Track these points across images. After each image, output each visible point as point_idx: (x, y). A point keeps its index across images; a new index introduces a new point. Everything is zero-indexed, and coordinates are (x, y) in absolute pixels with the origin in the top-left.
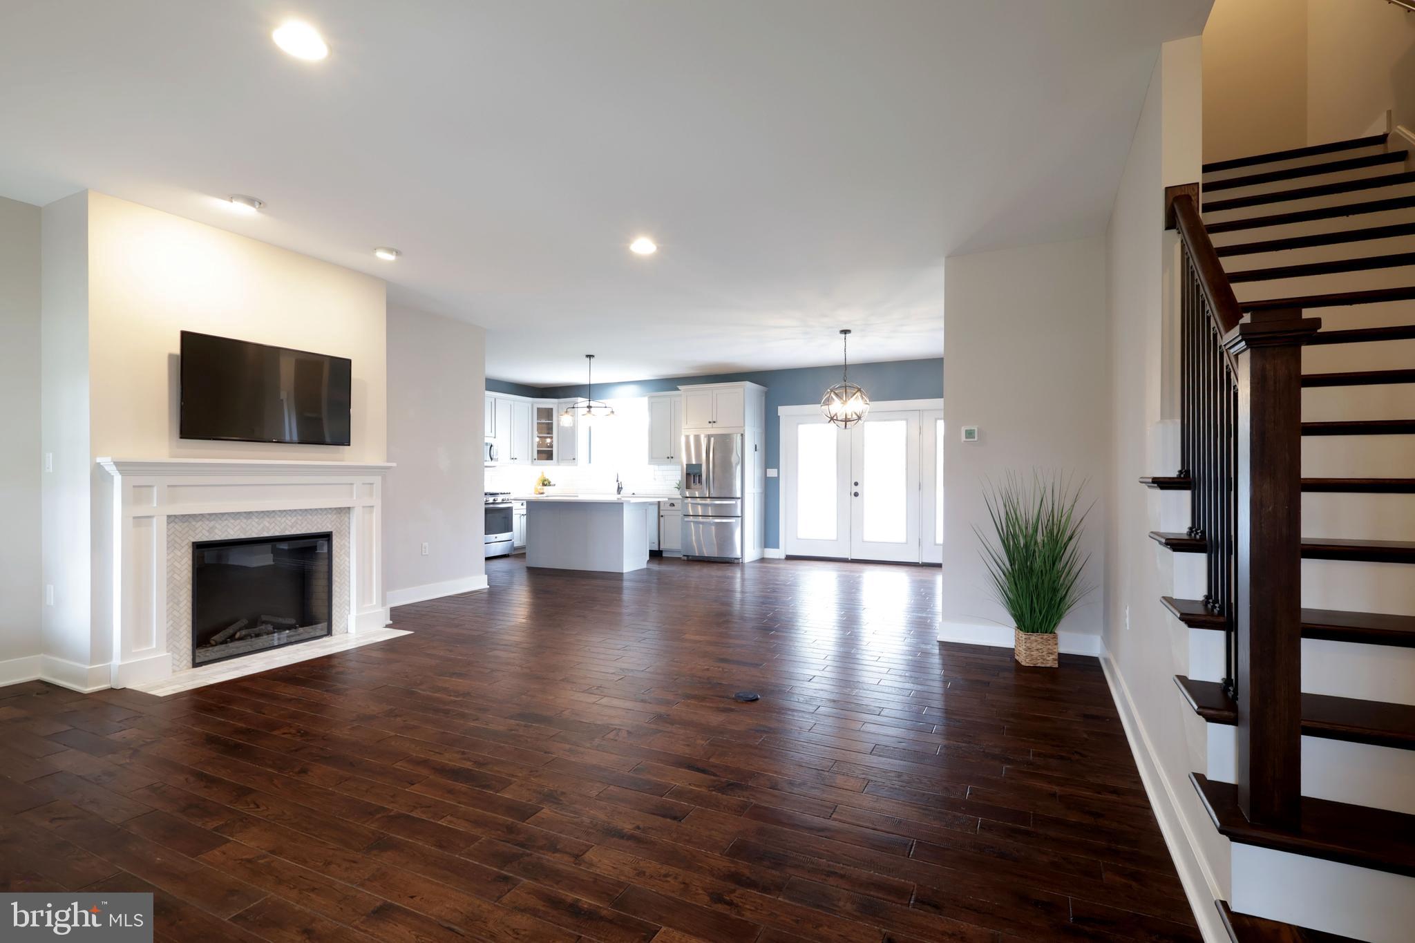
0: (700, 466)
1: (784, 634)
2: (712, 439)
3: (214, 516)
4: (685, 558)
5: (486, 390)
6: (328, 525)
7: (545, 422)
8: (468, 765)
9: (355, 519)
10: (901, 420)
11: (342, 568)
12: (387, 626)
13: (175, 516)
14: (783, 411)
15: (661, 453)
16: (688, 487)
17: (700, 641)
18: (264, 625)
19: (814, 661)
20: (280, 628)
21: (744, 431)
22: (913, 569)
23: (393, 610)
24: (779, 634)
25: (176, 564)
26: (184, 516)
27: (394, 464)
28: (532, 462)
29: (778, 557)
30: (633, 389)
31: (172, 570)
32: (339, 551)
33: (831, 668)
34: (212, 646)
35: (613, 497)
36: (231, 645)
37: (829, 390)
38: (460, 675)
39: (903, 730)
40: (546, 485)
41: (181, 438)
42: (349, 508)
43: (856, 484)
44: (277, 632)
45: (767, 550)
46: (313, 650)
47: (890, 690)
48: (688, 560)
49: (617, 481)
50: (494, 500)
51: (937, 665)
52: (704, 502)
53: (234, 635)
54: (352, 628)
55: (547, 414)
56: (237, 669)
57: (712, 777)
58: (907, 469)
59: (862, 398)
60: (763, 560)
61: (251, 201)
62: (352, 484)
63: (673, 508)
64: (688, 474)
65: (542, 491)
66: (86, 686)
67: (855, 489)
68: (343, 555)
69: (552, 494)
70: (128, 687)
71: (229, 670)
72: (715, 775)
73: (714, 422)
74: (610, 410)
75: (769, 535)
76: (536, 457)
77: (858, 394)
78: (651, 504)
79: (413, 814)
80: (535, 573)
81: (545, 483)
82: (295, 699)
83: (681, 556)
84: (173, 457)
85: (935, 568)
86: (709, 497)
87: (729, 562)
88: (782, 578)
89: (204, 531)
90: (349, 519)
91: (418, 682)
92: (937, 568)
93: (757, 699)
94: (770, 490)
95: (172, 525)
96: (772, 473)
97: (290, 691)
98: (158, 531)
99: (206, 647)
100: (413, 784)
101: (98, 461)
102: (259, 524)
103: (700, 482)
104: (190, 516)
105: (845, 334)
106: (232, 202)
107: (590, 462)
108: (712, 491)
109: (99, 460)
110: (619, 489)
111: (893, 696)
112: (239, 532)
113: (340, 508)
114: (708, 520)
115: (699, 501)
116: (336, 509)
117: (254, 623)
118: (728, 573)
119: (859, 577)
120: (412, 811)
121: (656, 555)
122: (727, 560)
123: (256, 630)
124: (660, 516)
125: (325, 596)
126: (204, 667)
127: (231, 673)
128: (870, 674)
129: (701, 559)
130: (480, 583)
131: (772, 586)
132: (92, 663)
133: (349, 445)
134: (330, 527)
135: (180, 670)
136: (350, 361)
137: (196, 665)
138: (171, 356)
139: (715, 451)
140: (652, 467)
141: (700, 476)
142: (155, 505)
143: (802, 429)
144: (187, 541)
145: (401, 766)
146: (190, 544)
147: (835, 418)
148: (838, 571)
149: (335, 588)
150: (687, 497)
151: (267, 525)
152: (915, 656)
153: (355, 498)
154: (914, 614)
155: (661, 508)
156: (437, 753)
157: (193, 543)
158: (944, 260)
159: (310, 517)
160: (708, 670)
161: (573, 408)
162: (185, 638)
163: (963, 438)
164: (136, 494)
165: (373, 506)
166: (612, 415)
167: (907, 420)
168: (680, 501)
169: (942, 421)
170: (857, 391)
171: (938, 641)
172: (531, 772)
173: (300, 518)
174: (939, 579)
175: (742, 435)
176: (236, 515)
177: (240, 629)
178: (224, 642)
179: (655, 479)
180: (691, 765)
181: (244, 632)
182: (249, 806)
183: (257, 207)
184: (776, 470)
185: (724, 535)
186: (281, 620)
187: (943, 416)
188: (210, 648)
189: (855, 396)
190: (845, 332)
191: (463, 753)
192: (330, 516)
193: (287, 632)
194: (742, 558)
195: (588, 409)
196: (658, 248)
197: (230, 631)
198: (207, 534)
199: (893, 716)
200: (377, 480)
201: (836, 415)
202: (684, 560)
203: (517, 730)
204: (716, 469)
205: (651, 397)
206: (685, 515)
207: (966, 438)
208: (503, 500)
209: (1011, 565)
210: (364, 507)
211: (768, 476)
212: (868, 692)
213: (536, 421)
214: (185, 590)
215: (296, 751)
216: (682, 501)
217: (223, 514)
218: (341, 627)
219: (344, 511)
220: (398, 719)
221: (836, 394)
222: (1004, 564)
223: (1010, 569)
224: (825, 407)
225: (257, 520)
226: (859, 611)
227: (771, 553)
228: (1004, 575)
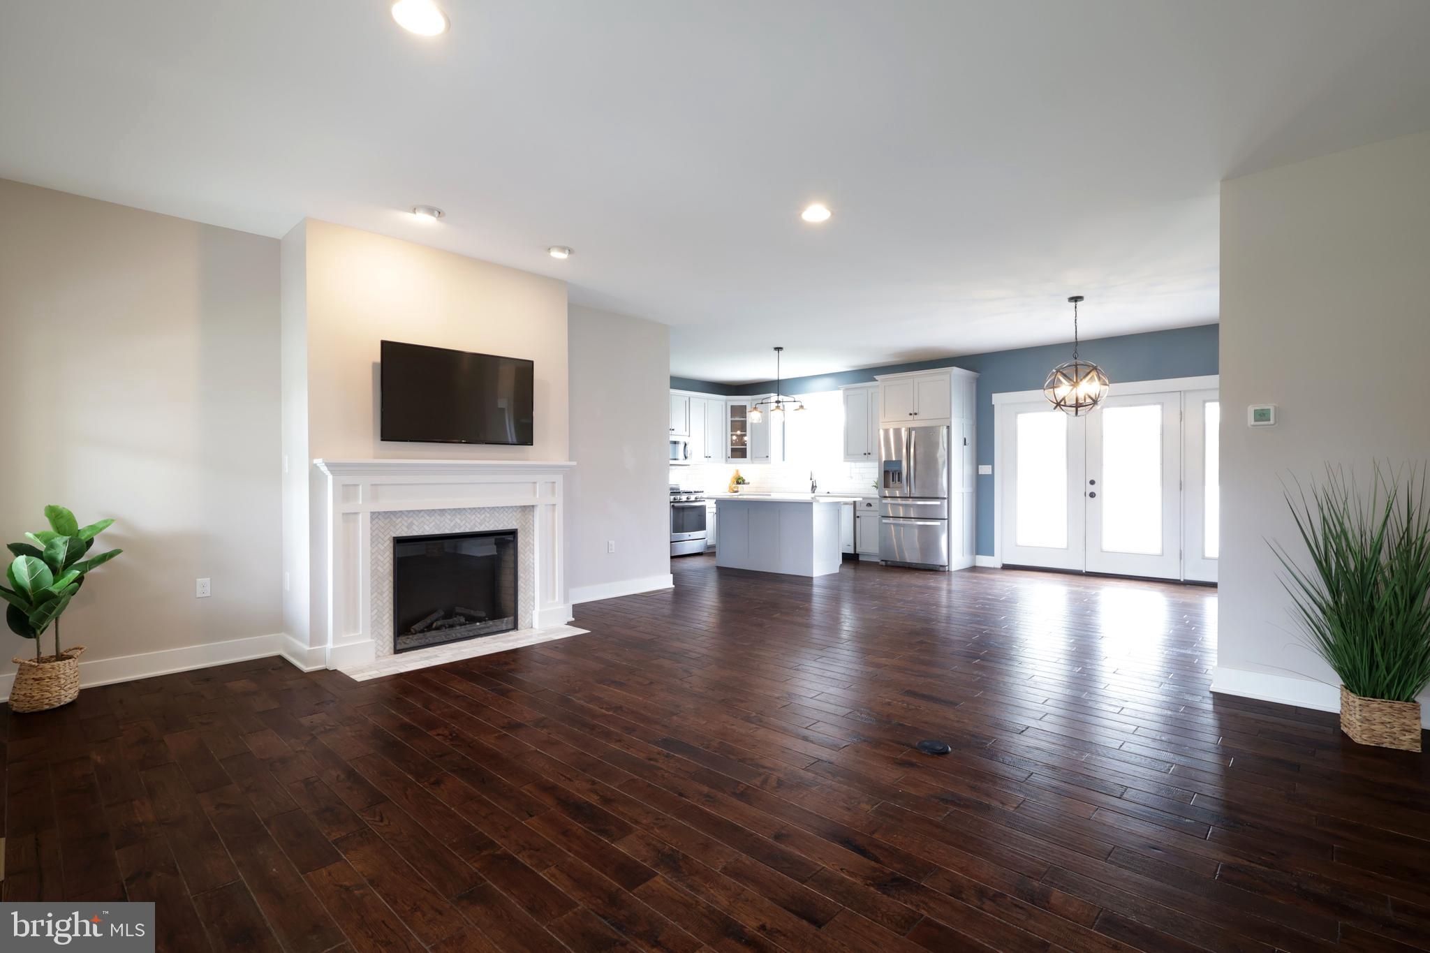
0: (899, 462)
1: (992, 665)
2: (913, 433)
3: (412, 513)
4: (884, 563)
5: (671, 388)
6: (514, 522)
7: (738, 420)
8: (593, 800)
9: (538, 518)
10: (1155, 404)
11: (527, 564)
12: (569, 623)
13: (378, 512)
14: (997, 399)
15: (857, 450)
16: (886, 486)
17: (886, 666)
18: (458, 616)
19: (1031, 705)
20: (472, 620)
21: (951, 422)
22: (1172, 588)
23: (574, 606)
24: (985, 663)
25: (380, 557)
26: (386, 513)
27: (574, 463)
28: (726, 461)
29: (993, 567)
30: (828, 382)
31: (375, 562)
32: (524, 548)
33: (1052, 717)
34: (412, 634)
35: (806, 496)
36: (428, 634)
37: (1054, 371)
38: (620, 685)
39: (1158, 828)
40: (740, 484)
41: (382, 440)
42: (533, 506)
43: (1092, 482)
44: (469, 624)
45: (979, 557)
46: (496, 644)
47: (1138, 760)
48: (886, 566)
49: (811, 479)
50: (688, 498)
51: (1212, 729)
52: (904, 502)
53: (432, 624)
54: (536, 625)
55: (739, 411)
56: (427, 658)
57: (873, 863)
58: (1162, 464)
59: (1099, 378)
60: (974, 569)
61: (431, 210)
62: (535, 483)
63: (869, 508)
64: (886, 473)
65: (736, 490)
66: (307, 666)
67: (1091, 489)
68: (528, 552)
69: (745, 493)
70: (339, 669)
71: (422, 659)
72: (877, 860)
73: (916, 414)
74: (799, 404)
75: (982, 539)
76: (730, 456)
77: (1094, 374)
78: (846, 504)
79: (519, 858)
80: (725, 573)
81: (739, 481)
82: (462, 696)
83: (879, 561)
84: (375, 458)
85: (1207, 588)
86: (910, 497)
87: (935, 570)
88: (995, 591)
89: (403, 528)
90: (533, 516)
91: (577, 688)
92: (1212, 589)
93: (947, 753)
94: (983, 490)
95: (377, 520)
96: (985, 470)
97: (460, 687)
98: (363, 526)
99: (407, 635)
100: (531, 816)
101: (314, 463)
102: (452, 521)
103: (900, 479)
104: (391, 512)
105: (1076, 301)
106: (415, 213)
107: (784, 460)
108: (913, 491)
109: (315, 461)
110: (814, 488)
111: (1140, 769)
112: (434, 528)
113: (524, 506)
114: (909, 523)
115: (900, 501)
116: (521, 507)
117: (449, 614)
118: (932, 583)
119: (1096, 595)
120: (519, 852)
121: (850, 559)
122: (931, 567)
123: (450, 621)
124: (855, 517)
125: (512, 592)
126: (404, 654)
127: (422, 662)
128: (1109, 732)
129: (901, 565)
130: (665, 582)
131: (982, 601)
132: (311, 645)
133: (532, 445)
134: (515, 524)
135: (384, 656)
136: (532, 362)
137: (397, 651)
138: (374, 364)
139: (917, 447)
140: (848, 464)
141: (900, 474)
142: (360, 502)
143: (1022, 419)
144: (389, 536)
145: (528, 791)
146: (392, 539)
147: (1063, 403)
148: (1069, 585)
149: (521, 583)
150: (887, 497)
151: (459, 521)
152: (1177, 711)
153: (538, 496)
154: (1174, 649)
155: (857, 509)
156: (568, 778)
157: (394, 538)
158: (1218, 185)
159: (497, 515)
160: (889, 704)
161: (762, 403)
162: (388, 626)
163: (1251, 420)
164: (345, 493)
165: (555, 505)
166: (801, 410)
167: (1162, 404)
168: (877, 501)
169: (1217, 404)
170: (1093, 370)
171: (1211, 692)
172: (657, 819)
173: (488, 515)
174: (1210, 604)
175: (948, 427)
176: (431, 512)
177: (437, 620)
178: (422, 631)
179: (851, 477)
180: (848, 841)
181: (439, 623)
182: (374, 817)
183: (437, 216)
184: (990, 466)
185: (929, 539)
186: (473, 613)
187: (1218, 398)
188: (411, 636)
189: (1089, 376)
190: (1076, 299)
191: (594, 783)
192: (515, 514)
193: (478, 624)
194: (948, 565)
195: (776, 404)
196: (833, 214)
197: (428, 621)
198: (406, 529)
199: (1143, 802)
200: (559, 479)
201: (1064, 399)
202: (882, 565)
203: (656, 760)
204: (919, 467)
205: (847, 389)
206: (883, 517)
207: (1255, 421)
208: (696, 498)
209: (1333, 598)
210: (546, 505)
211: (980, 473)
212: (1104, 759)
213: (729, 419)
214: (387, 582)
215: (441, 756)
216: (880, 501)
217: (420, 511)
218: (526, 622)
219: (528, 509)
220: (545, 731)
221: (1065, 376)
222: (1323, 598)
223: (1331, 603)
224: (1049, 392)
225: (449, 517)
226: (1094, 640)
227: (983, 561)
228: (1324, 612)
